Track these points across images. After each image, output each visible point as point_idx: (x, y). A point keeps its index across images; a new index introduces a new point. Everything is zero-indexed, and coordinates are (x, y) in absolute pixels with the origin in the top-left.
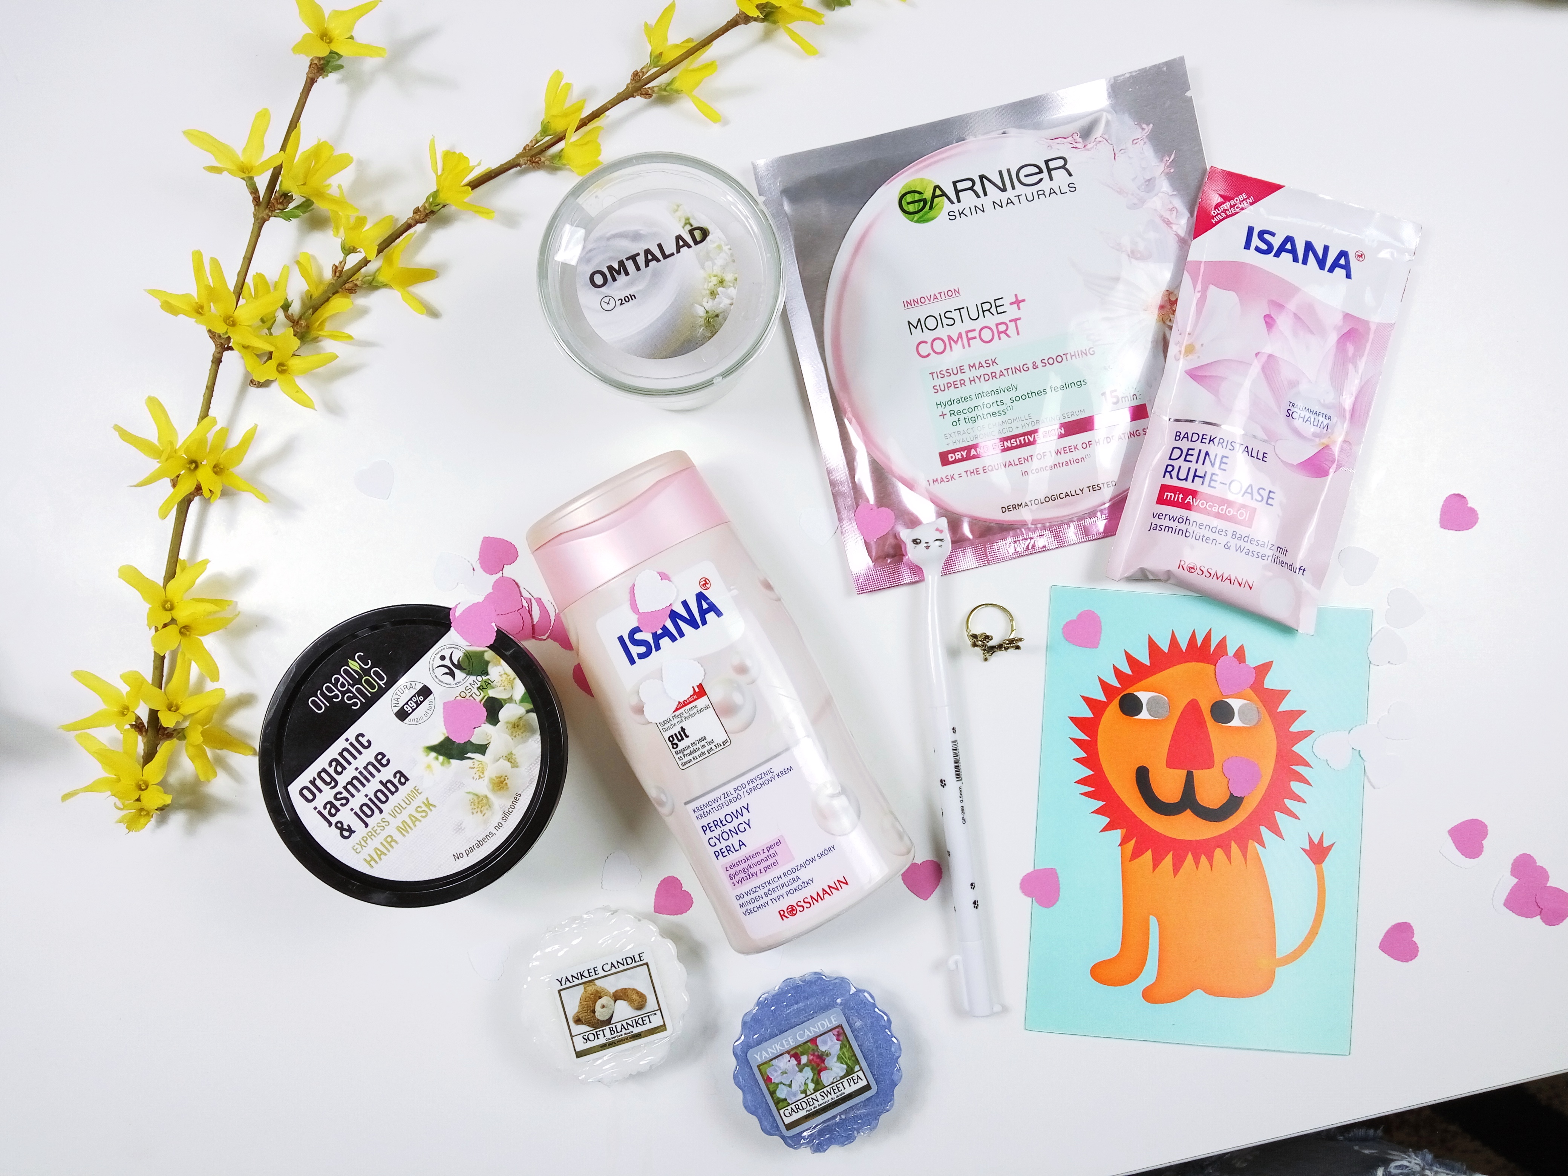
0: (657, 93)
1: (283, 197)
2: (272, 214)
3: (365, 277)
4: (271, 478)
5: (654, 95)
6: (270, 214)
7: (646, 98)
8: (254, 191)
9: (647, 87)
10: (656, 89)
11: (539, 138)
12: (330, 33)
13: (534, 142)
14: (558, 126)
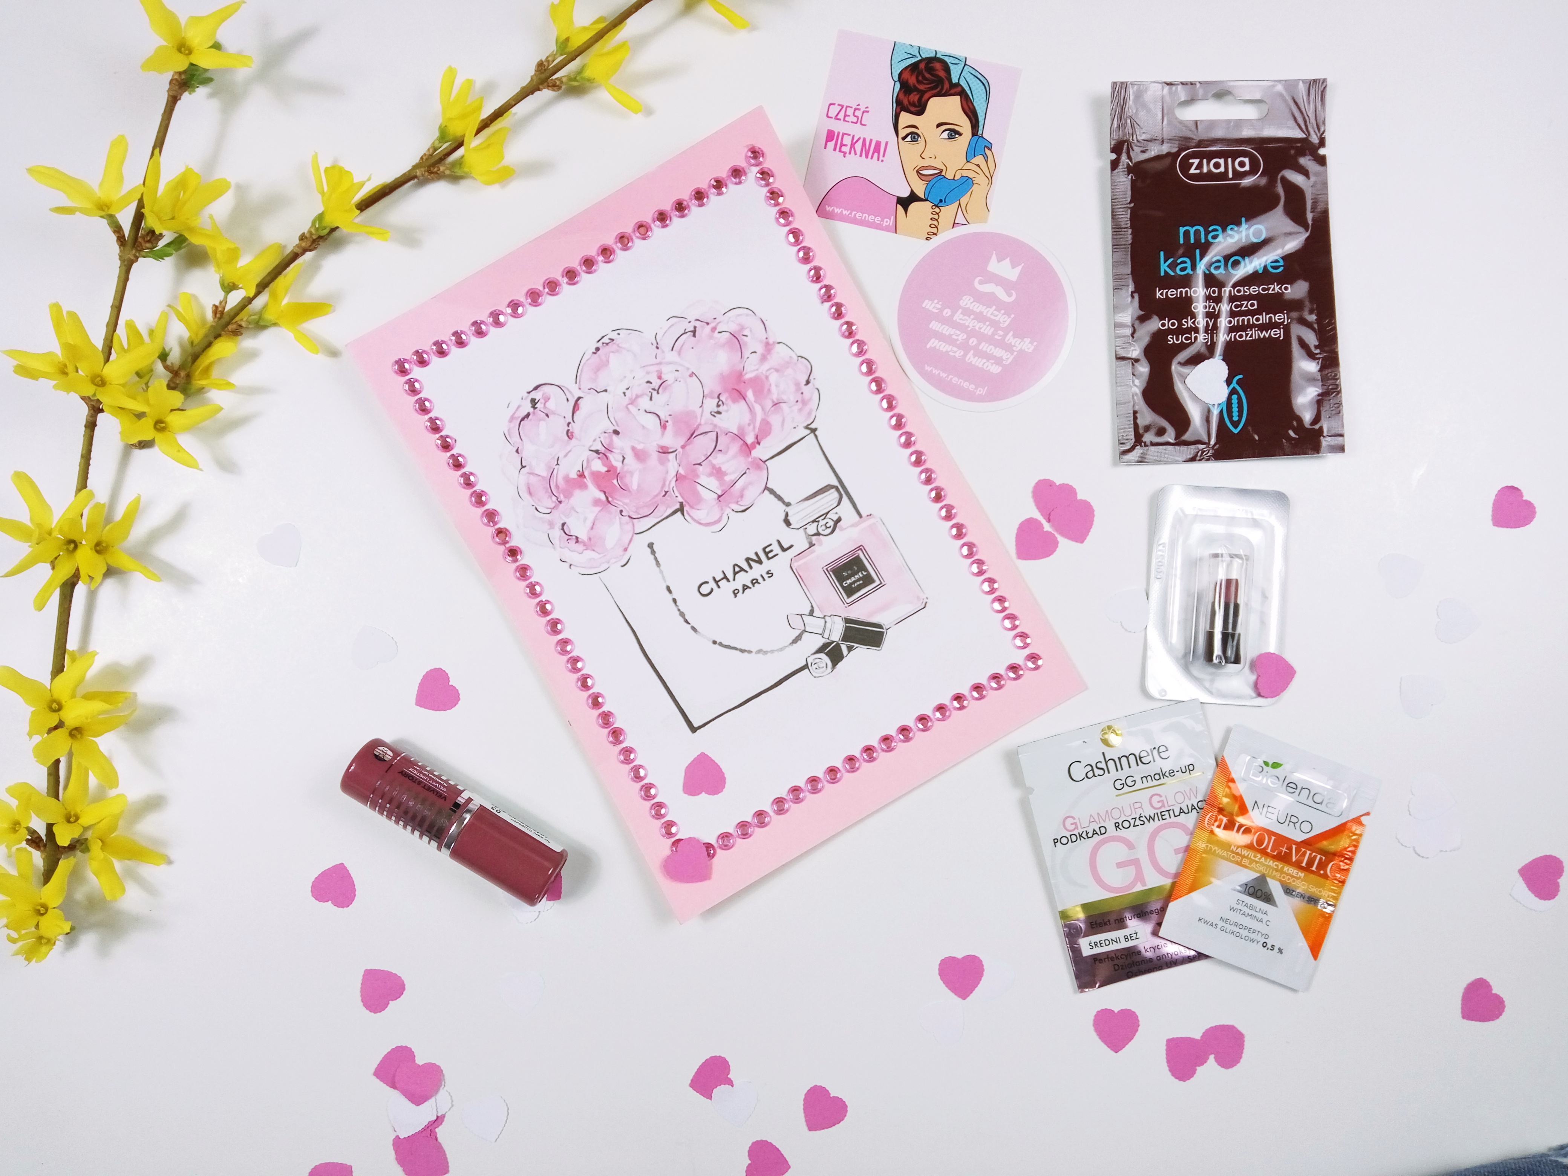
0: (565, 85)
1: (150, 235)
2: (139, 254)
3: (250, 316)
4: (165, 551)
5: (563, 87)
6: (138, 254)
7: (554, 91)
8: (117, 229)
9: (554, 77)
10: (564, 80)
11: (437, 144)
12: (187, 43)
13: (431, 151)
14: (456, 129)
